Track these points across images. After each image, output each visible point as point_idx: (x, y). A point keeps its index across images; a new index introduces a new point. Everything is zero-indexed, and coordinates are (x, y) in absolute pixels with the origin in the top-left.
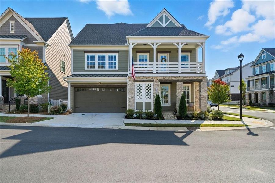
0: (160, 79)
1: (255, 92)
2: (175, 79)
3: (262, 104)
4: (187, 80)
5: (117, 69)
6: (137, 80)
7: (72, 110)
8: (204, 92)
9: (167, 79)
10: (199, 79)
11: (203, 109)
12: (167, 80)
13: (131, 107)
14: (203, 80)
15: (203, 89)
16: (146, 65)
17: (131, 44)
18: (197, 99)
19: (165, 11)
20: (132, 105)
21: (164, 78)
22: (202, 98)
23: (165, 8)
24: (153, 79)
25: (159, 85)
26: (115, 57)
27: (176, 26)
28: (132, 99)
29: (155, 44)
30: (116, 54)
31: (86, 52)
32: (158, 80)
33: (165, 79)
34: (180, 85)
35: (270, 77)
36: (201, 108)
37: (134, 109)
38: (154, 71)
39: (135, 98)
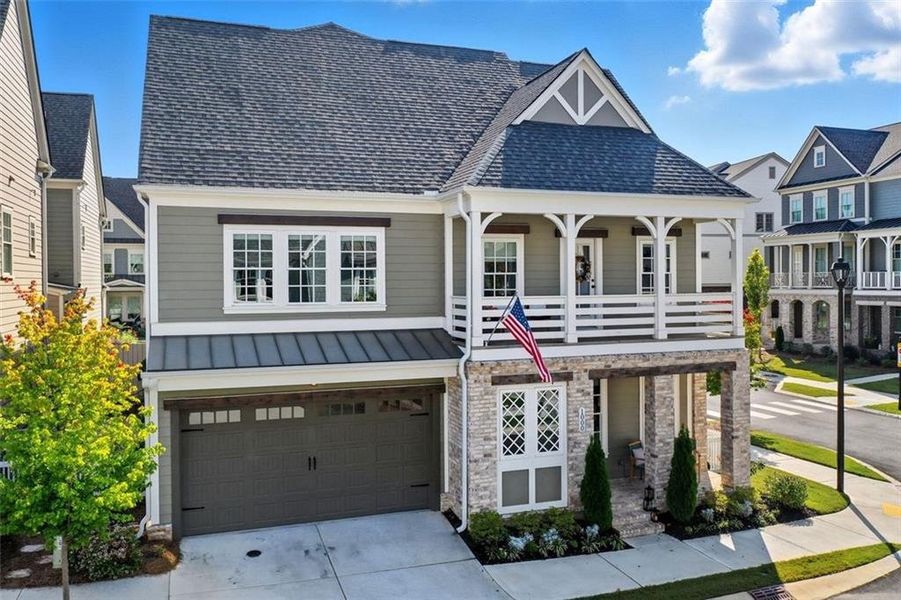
0: (594, 367)
1: (794, 296)
2: (646, 365)
3: (818, 347)
5: (380, 304)
6: (506, 377)
7: (169, 526)
8: (740, 411)
9: (619, 365)
10: (727, 359)
12: (621, 369)
13: (481, 497)
14: (738, 365)
15: (737, 398)
17: (477, 217)
18: (700, 421)
19: (587, 59)
20: (485, 488)
21: (610, 363)
22: (735, 434)
23: (586, 50)
24: (568, 371)
25: (589, 394)
26: (372, 245)
27: (625, 126)
28: (487, 464)
29: (571, 220)
30: (378, 234)
31: (225, 218)
32: (586, 371)
33: (613, 366)
34: (663, 389)
35: (843, 243)
36: (731, 471)
37: (496, 503)
38: (572, 336)
39: (497, 454)
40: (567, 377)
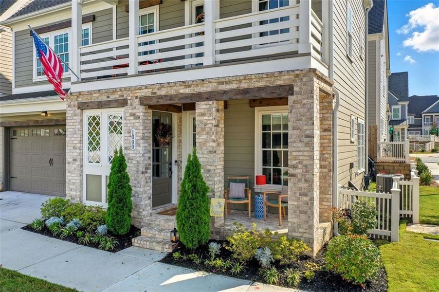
0: (143, 95)
2: (187, 91)
4: (231, 91)
8: (298, 145)
9: (163, 92)
10: (279, 83)
11: (295, 220)
12: (165, 96)
14: (296, 89)
15: (294, 128)
16: (151, 43)
21: (156, 90)
24: (125, 97)
25: (139, 117)
26: (87, 35)
28: (74, 166)
30: (89, 27)
32: (137, 97)
33: (159, 93)
34: (204, 114)
39: (82, 160)
40: (123, 103)
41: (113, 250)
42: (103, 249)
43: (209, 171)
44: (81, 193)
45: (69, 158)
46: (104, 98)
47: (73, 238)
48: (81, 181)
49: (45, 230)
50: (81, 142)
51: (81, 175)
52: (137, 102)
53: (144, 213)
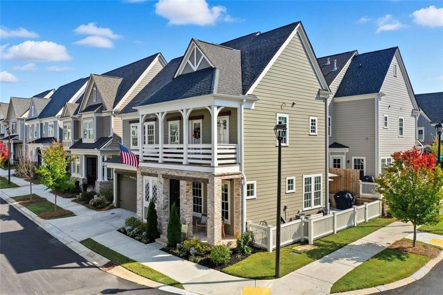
2: (177, 175)
6: (144, 173)
7: (115, 203)
10: (205, 177)
11: (210, 237)
14: (209, 181)
16: (168, 148)
26: (153, 128)
28: (140, 202)
30: (154, 124)
32: (161, 174)
34: (182, 187)
37: (142, 217)
39: (143, 200)
41: (146, 243)
42: (143, 242)
43: (184, 212)
44: (142, 215)
45: (138, 199)
46: (150, 172)
47: (133, 237)
48: (142, 210)
49: (125, 233)
50: (142, 191)
51: (142, 207)
52: (161, 176)
53: (164, 228)
